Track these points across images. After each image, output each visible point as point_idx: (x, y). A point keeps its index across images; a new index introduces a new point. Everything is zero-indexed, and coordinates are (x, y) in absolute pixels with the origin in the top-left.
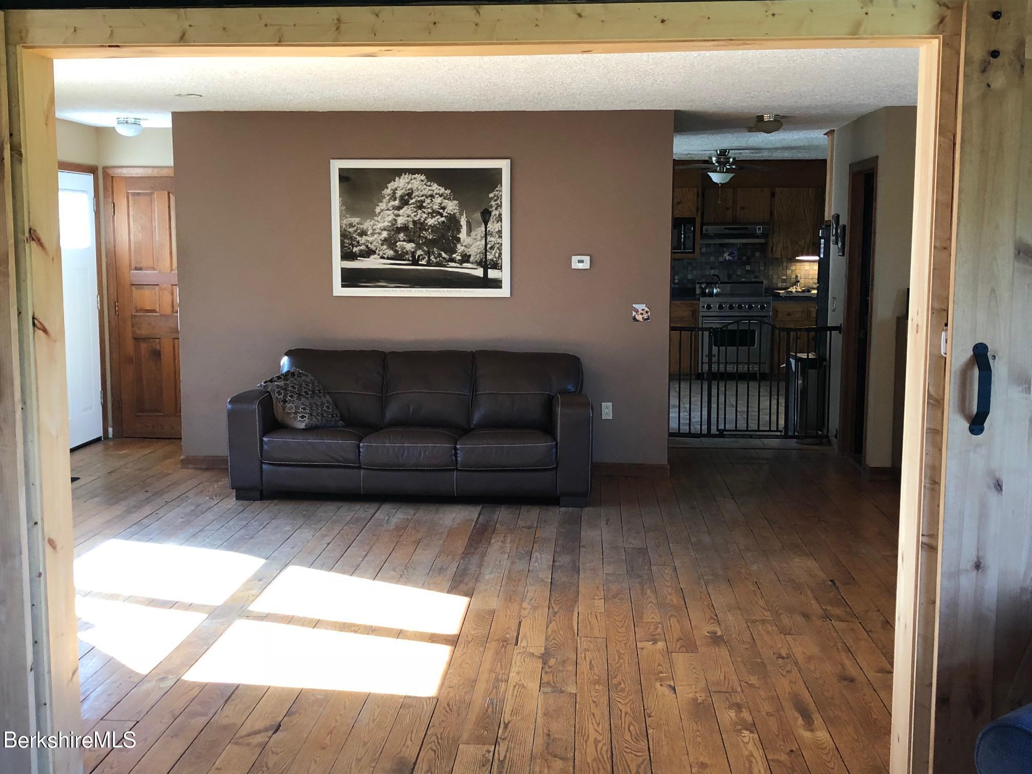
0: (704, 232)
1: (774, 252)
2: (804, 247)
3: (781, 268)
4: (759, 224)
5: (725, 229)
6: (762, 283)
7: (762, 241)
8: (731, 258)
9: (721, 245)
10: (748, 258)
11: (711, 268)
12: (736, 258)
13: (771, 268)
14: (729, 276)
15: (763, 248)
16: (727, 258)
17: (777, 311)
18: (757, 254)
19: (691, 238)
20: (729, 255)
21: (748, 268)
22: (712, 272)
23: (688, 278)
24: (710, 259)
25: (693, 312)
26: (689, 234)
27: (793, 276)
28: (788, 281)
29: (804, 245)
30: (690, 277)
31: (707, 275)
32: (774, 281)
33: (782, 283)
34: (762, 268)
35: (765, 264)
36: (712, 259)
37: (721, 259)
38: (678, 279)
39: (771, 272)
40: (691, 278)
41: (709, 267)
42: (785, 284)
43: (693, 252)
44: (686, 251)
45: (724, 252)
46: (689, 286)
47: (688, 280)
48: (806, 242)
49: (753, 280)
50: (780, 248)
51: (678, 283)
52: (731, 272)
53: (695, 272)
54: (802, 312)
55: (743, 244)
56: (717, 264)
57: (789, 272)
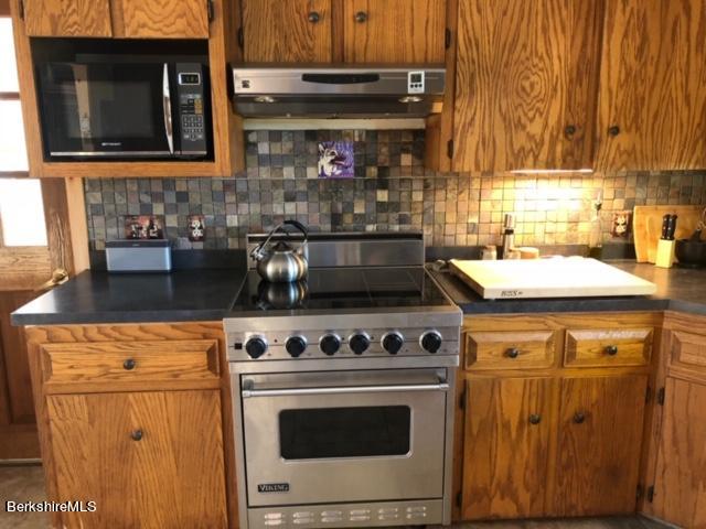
0: (239, 89)
1: (455, 155)
2: (542, 140)
3: (464, 195)
4: (414, 65)
5: (306, 78)
6: (420, 237)
7: (419, 124)
8: (338, 172)
9: (312, 135)
10: (383, 170)
11: (290, 198)
12: (351, 170)
13: (440, 194)
14: (336, 219)
15: (420, 143)
16: (329, 170)
17: (473, 344)
18: (406, 160)
19: (199, 109)
20: (332, 162)
21: (382, 196)
22: (290, 208)
23: (229, 224)
24: (282, 175)
25: (211, 353)
26: (191, 96)
27: (497, 217)
28: (483, 228)
29: (542, 135)
30: (233, 221)
31: (276, 217)
32: (449, 230)
33: (468, 233)
34: (418, 196)
35: (426, 186)
36: (289, 173)
37: (312, 173)
38: (201, 228)
39: (440, 206)
40: (235, 223)
41: (282, 194)
42: (475, 237)
43: (210, 157)
44: (184, 153)
45: (319, 154)
46: (233, 244)
47: (228, 230)
48: (546, 126)
49: (396, 228)
50: (472, 141)
51: (201, 239)
52: (340, 207)
53: (244, 208)
54: (549, 343)
55: (368, 132)
56: (303, 188)
57: (486, 205)
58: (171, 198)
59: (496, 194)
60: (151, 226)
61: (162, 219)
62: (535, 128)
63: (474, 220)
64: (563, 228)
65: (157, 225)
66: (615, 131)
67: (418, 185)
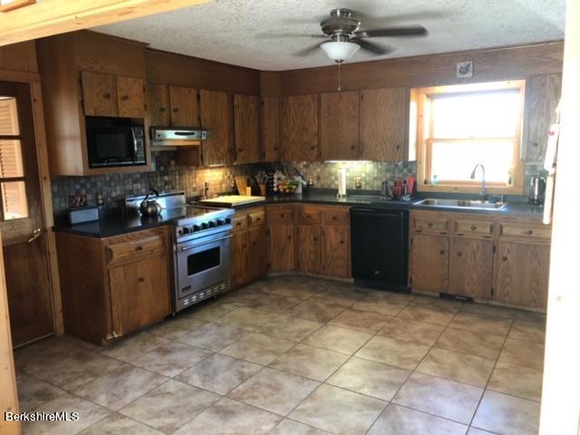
1: (203, 160)
3: (191, 176)
6: (183, 194)
13: (184, 176)
18: (173, 163)
19: (142, 145)
21: (166, 178)
25: (163, 239)
26: (139, 140)
27: (202, 184)
28: (198, 189)
32: (188, 190)
34: (177, 177)
35: (179, 173)
38: (102, 199)
39: (184, 181)
40: (115, 195)
43: (145, 164)
44: (138, 162)
46: (114, 205)
51: (103, 204)
54: (246, 219)
57: (197, 180)
58: (89, 186)
59: (200, 175)
60: (81, 200)
61: (85, 196)
62: (222, 150)
63: (194, 186)
64: (218, 186)
65: (84, 200)
66: (240, 150)
67: (177, 173)
